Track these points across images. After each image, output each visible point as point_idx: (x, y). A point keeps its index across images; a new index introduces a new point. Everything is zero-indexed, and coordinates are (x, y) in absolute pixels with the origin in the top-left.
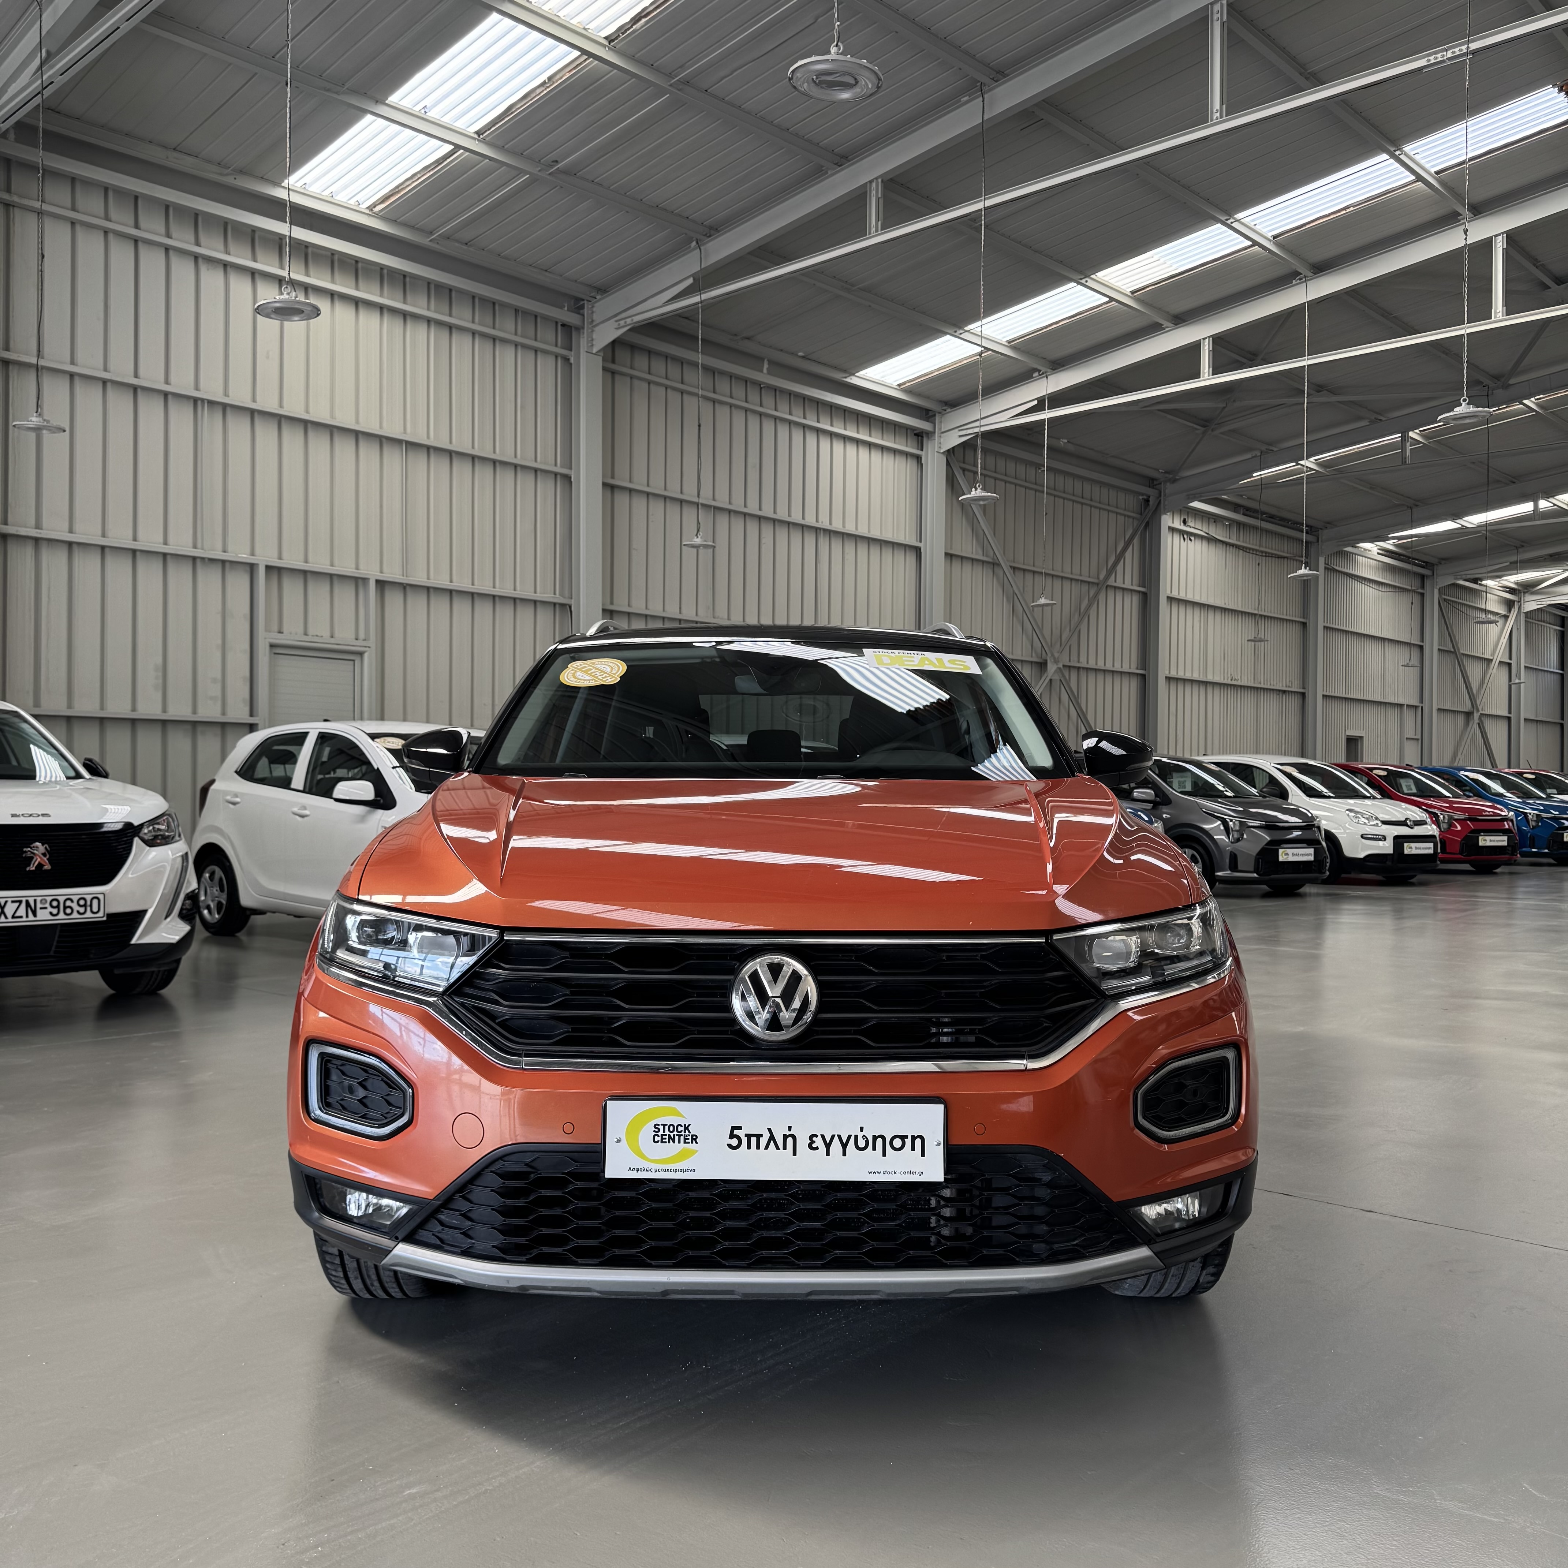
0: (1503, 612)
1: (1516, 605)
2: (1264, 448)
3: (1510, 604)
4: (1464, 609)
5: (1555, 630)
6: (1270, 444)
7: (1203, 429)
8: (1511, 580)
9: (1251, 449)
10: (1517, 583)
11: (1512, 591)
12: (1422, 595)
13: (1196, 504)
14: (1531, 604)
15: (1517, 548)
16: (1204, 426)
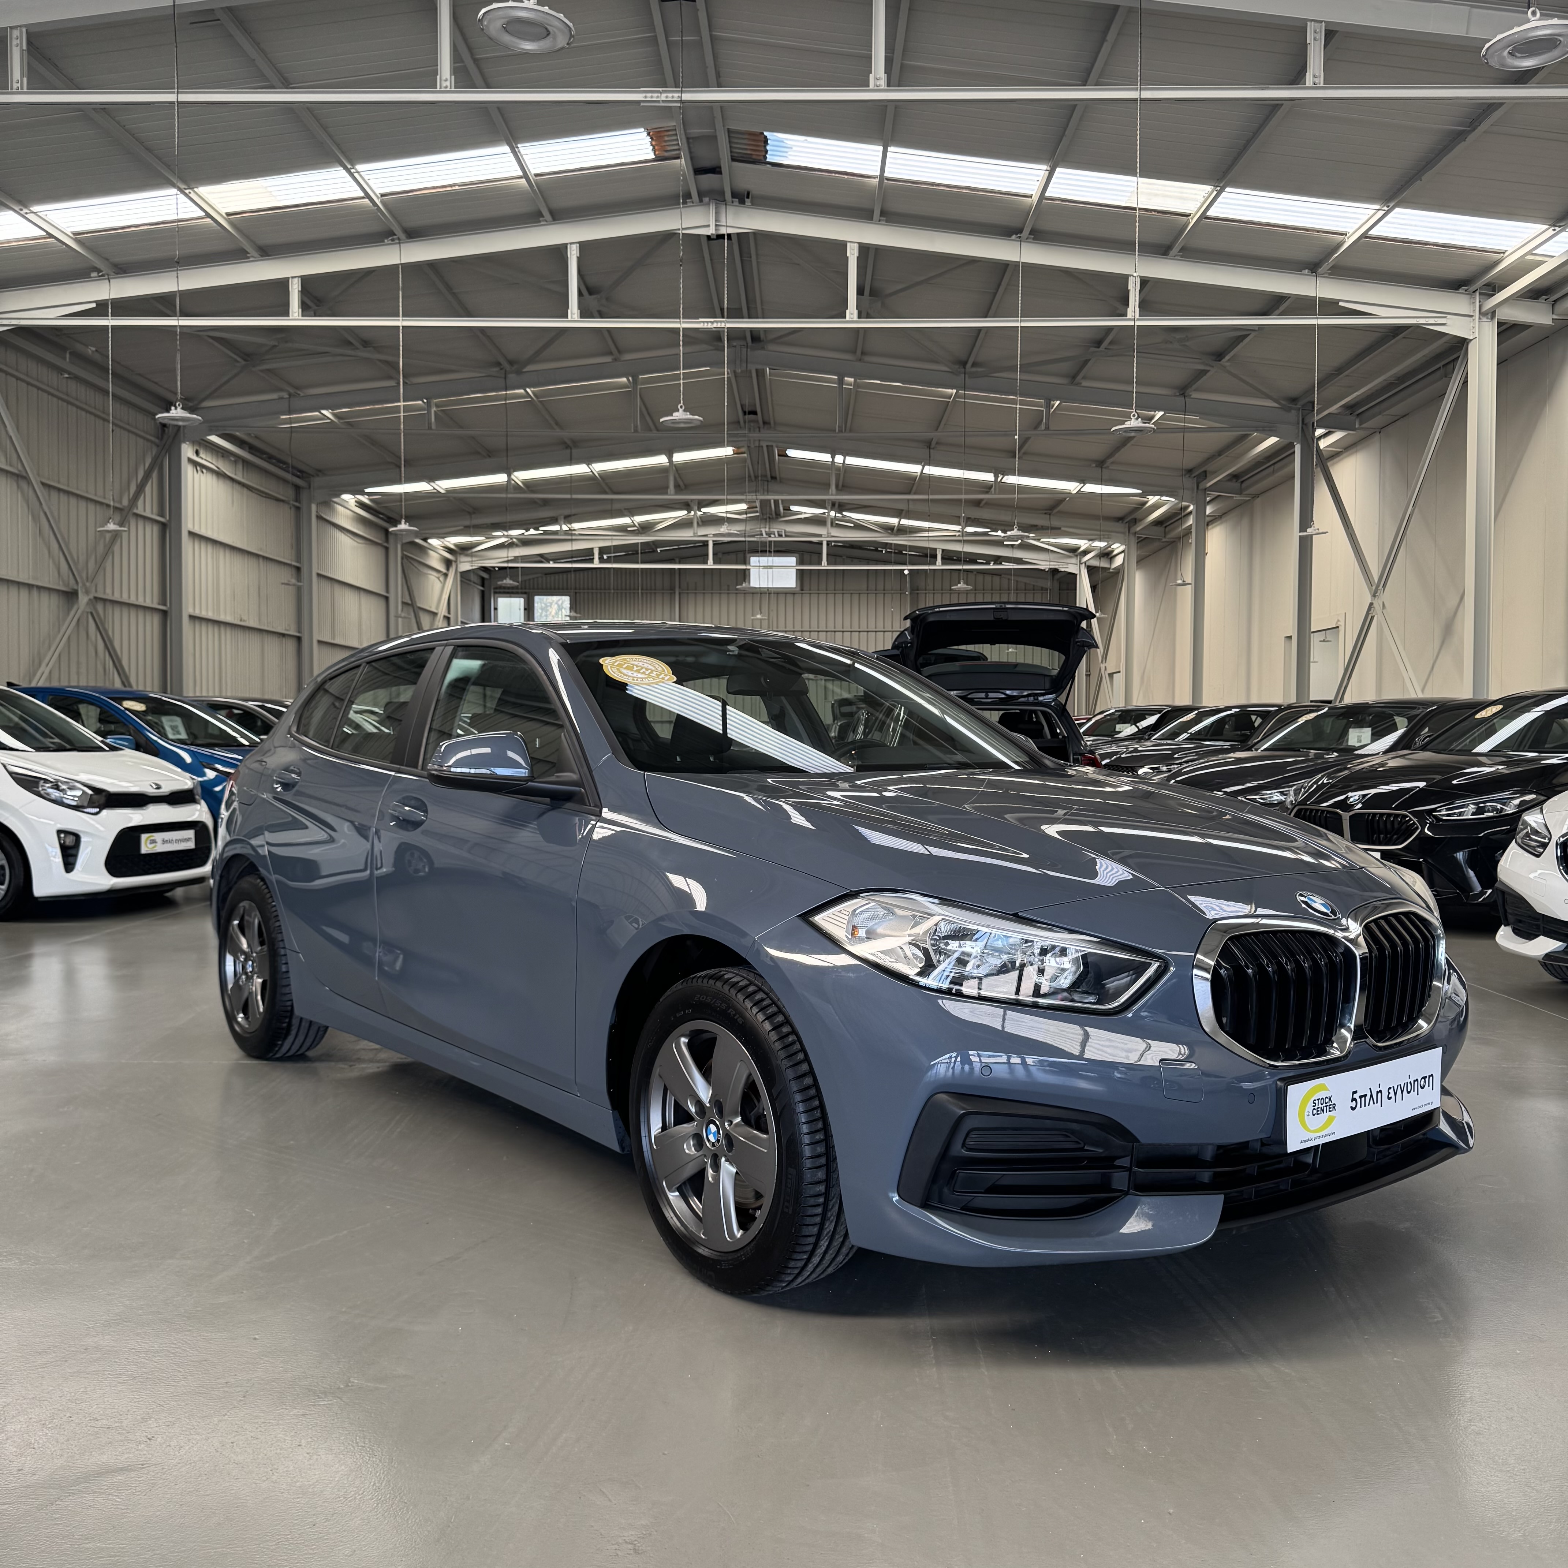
0: (444, 571)
1: (454, 564)
2: (292, 391)
3: (448, 563)
4: (416, 564)
5: (478, 589)
6: (297, 388)
7: (243, 363)
8: (453, 541)
9: (281, 390)
10: (456, 545)
11: (449, 550)
12: (387, 549)
13: (214, 438)
14: (466, 565)
15: (469, 513)
16: (245, 360)
